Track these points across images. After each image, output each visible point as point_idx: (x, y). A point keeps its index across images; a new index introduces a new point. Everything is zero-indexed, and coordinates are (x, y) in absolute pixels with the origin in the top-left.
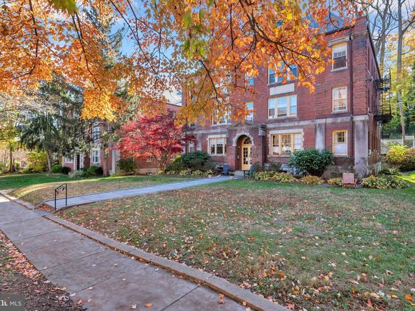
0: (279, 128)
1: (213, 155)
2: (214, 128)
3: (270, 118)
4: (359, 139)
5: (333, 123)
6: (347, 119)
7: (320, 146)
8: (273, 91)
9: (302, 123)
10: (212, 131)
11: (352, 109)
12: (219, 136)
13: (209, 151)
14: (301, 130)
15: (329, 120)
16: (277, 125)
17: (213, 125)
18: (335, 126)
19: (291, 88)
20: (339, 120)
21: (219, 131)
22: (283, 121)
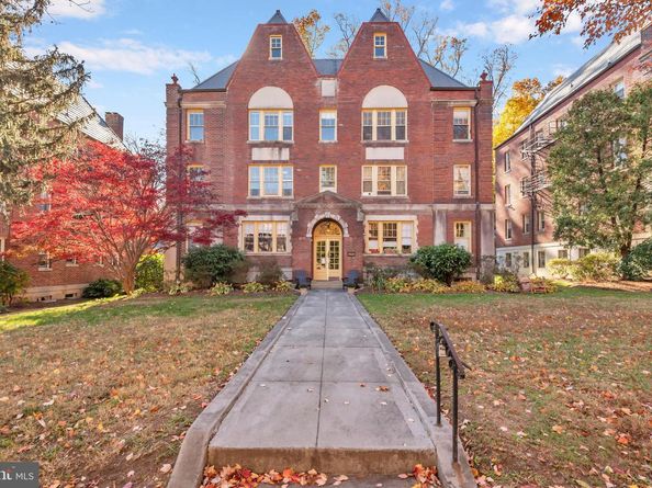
0: (381, 212)
1: (249, 253)
2: (253, 202)
3: (365, 194)
4: (485, 233)
5: (455, 211)
6: (472, 207)
7: (439, 239)
8: (371, 154)
9: (416, 207)
10: (248, 208)
11: (477, 194)
12: (266, 218)
13: (241, 246)
14: (414, 218)
15: (451, 207)
16: (377, 207)
17: (250, 196)
18: (458, 215)
19: (398, 153)
20: (464, 207)
21: (267, 207)
22: (387, 201)
